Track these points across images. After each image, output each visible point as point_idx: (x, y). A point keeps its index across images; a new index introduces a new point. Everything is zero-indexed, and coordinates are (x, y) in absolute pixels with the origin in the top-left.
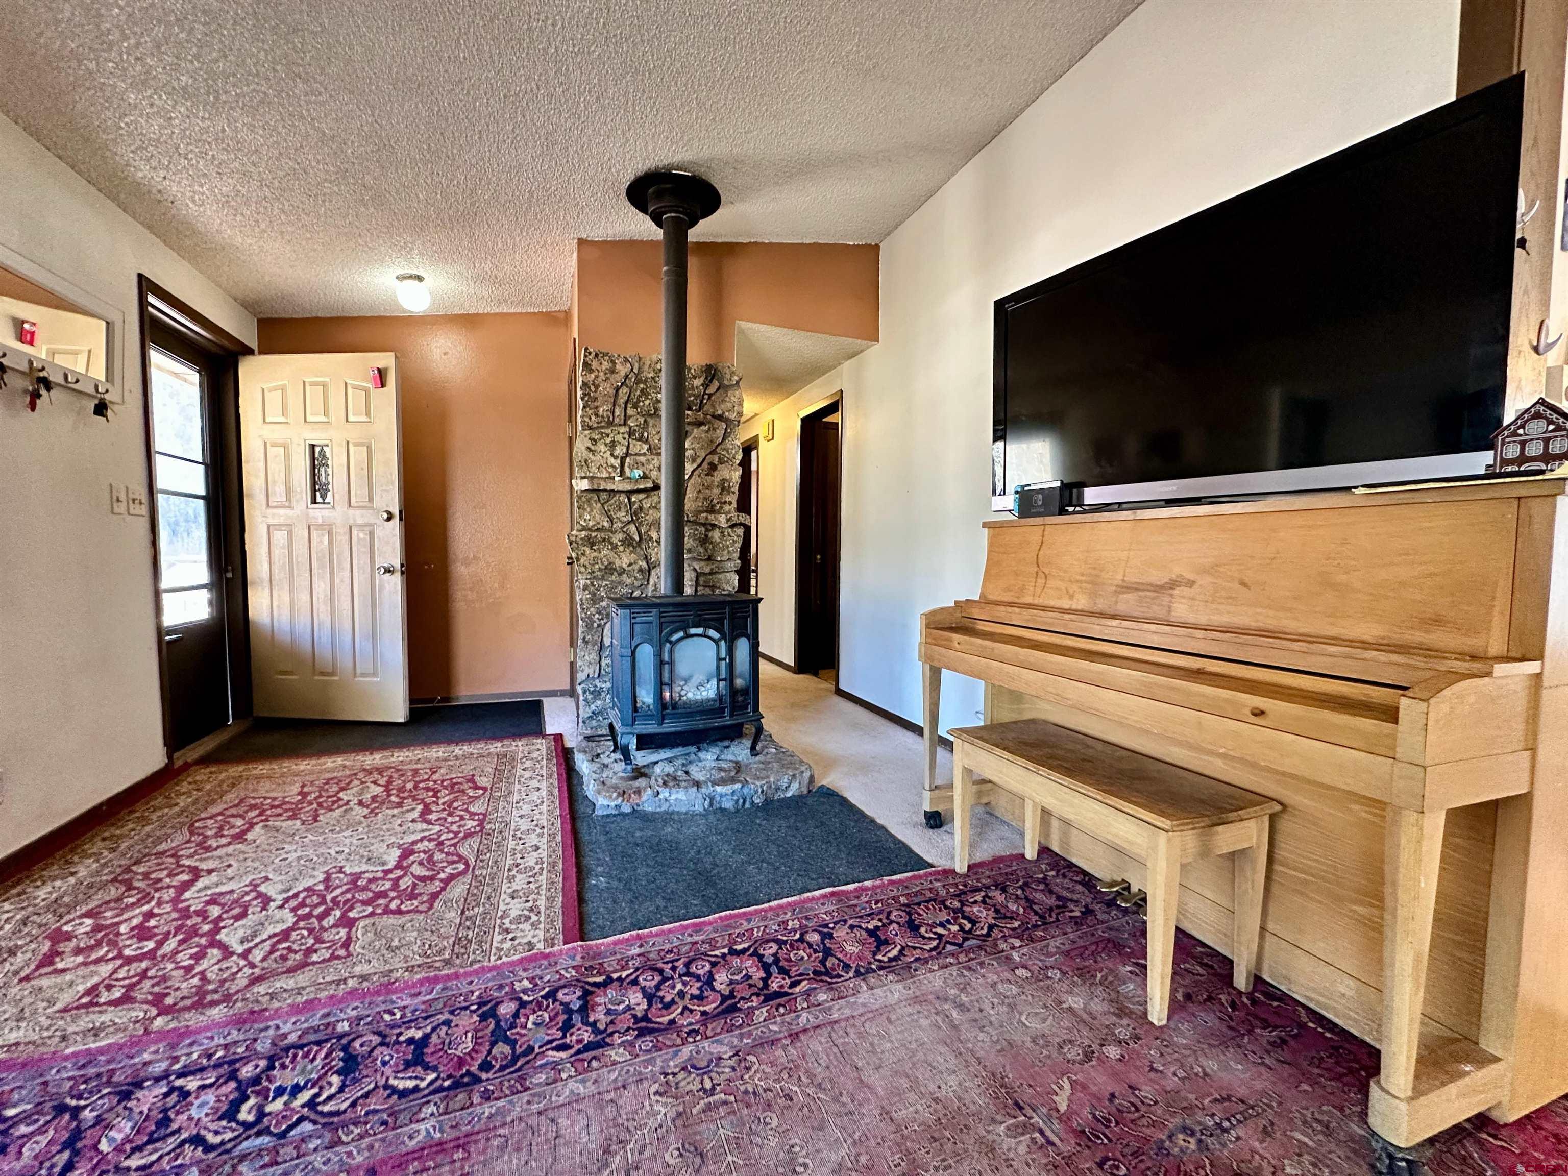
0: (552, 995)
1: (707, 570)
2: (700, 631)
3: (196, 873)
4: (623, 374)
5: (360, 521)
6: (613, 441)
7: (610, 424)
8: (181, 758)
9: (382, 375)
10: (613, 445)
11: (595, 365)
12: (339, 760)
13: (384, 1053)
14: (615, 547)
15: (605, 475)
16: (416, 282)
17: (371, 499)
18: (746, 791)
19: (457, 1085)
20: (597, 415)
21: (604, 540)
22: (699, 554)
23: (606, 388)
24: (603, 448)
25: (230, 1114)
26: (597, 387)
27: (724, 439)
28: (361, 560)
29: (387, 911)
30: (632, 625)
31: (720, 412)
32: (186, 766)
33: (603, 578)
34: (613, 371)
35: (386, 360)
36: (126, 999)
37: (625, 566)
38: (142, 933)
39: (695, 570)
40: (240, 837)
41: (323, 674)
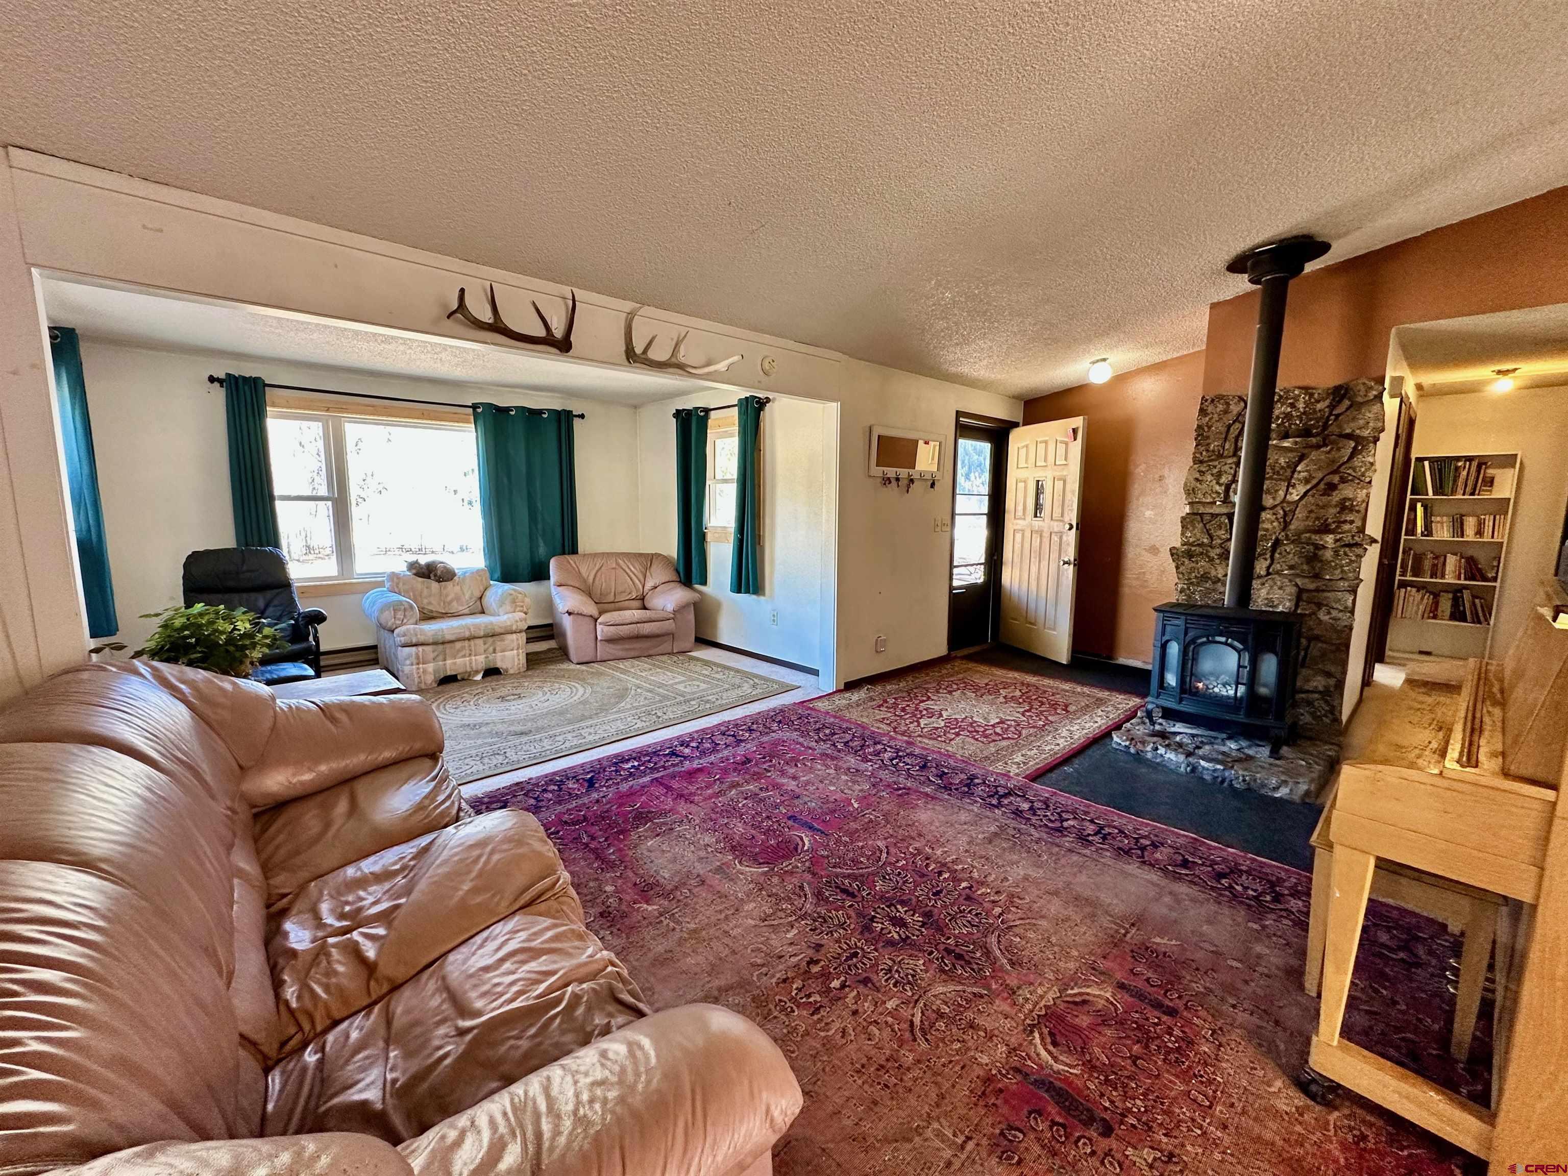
0: (996, 787)
1: (1312, 586)
2: (1223, 639)
3: (929, 698)
4: (1235, 412)
5: (1056, 530)
6: (1220, 472)
7: (1221, 456)
8: (953, 654)
9: (1075, 431)
10: (1219, 475)
11: (1210, 409)
12: (1016, 675)
13: (933, 770)
14: (1211, 560)
15: (1209, 500)
16: (1103, 363)
17: (1062, 516)
18: (1227, 774)
19: (945, 787)
20: (1207, 451)
21: (1202, 553)
22: (1303, 571)
23: (1218, 427)
24: (1209, 478)
25: (891, 760)
26: (1209, 427)
27: (1351, 457)
28: (1054, 556)
29: (973, 737)
30: (1164, 626)
31: (1348, 431)
32: (956, 657)
33: (1198, 585)
34: (1226, 412)
35: (1078, 422)
36: (889, 725)
37: (1220, 576)
38: (903, 710)
39: (1297, 585)
40: (950, 692)
41: (1031, 623)
